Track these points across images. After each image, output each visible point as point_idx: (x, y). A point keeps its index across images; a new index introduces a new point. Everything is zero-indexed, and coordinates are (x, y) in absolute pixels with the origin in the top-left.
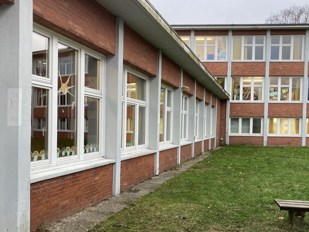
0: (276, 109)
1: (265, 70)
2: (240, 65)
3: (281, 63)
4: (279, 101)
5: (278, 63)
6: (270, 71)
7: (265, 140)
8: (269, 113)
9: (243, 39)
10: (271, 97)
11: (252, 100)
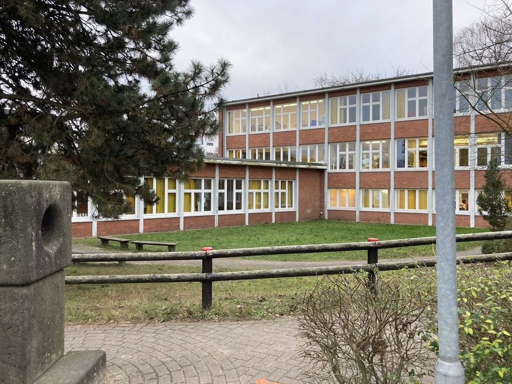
0: (366, 179)
1: (355, 135)
2: (335, 131)
3: (370, 125)
4: (371, 170)
5: (367, 126)
6: (361, 135)
7: (358, 214)
8: (360, 183)
9: (339, 99)
10: (363, 165)
11: (347, 170)
